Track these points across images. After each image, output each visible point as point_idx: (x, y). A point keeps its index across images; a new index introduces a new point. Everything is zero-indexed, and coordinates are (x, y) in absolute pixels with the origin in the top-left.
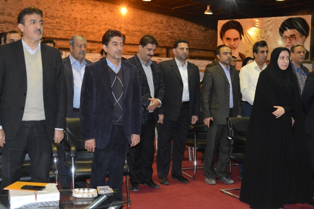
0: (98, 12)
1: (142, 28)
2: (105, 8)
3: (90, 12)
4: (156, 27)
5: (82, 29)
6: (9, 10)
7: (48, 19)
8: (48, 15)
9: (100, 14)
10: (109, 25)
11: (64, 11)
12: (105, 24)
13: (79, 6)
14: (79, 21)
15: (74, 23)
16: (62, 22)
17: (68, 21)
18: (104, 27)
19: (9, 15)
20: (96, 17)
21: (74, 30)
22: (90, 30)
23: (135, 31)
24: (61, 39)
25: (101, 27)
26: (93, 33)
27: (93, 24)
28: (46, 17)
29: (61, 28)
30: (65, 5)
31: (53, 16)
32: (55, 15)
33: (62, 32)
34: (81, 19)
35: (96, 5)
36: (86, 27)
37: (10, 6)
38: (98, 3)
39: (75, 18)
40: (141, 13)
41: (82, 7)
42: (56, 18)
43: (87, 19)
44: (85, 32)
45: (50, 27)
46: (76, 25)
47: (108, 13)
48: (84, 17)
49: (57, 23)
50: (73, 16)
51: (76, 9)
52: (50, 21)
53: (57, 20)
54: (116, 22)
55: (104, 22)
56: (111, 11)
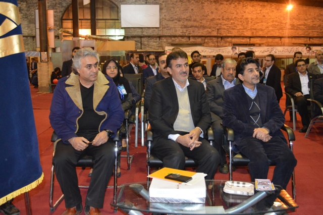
0: (267, 11)
1: (306, 22)
2: (273, 7)
3: (259, 12)
4: (320, 20)
5: (253, 27)
6: (195, 17)
7: (224, 21)
8: (224, 18)
9: (268, 13)
10: (276, 21)
11: (237, 14)
12: (273, 21)
13: (250, 7)
14: (250, 21)
15: (245, 23)
16: (236, 22)
17: (241, 22)
18: (271, 23)
19: (195, 20)
20: (264, 16)
21: (246, 29)
22: (259, 28)
23: (300, 25)
24: (235, 37)
25: (269, 24)
26: (262, 30)
27: (262, 22)
28: (223, 19)
29: (235, 28)
30: (238, 8)
31: (228, 19)
32: (230, 17)
33: (236, 31)
34: (252, 19)
35: (264, 6)
36: (256, 25)
37: (196, 14)
38: (266, 4)
39: (247, 19)
40: (305, 8)
41: (252, 9)
42: (231, 19)
43: (257, 18)
44: (255, 29)
45: (226, 28)
46: (247, 24)
47: (275, 11)
48: (254, 16)
49: (232, 24)
50: (245, 17)
51: (247, 11)
52: (226, 23)
53: (232, 21)
54: (282, 18)
55: (271, 20)
56: (278, 10)
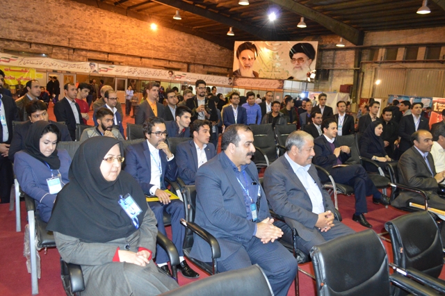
0: (126, 26)
1: (166, 45)
2: (133, 23)
3: (118, 26)
4: (179, 44)
5: (111, 42)
6: (37, 19)
7: (77, 30)
8: (77, 26)
9: (127, 29)
10: (136, 39)
11: (93, 23)
12: (133, 39)
13: (108, 19)
14: (108, 34)
15: (103, 36)
16: (92, 34)
17: (97, 34)
18: (131, 41)
19: (38, 23)
20: (124, 31)
21: (103, 43)
22: (118, 43)
23: (160, 47)
24: (90, 51)
25: (129, 41)
26: (121, 47)
27: (121, 37)
28: (76, 28)
29: (90, 40)
30: (94, 18)
31: (82, 28)
32: (84, 27)
33: (92, 44)
34: (110, 33)
35: (124, 20)
36: (115, 41)
37: (39, 14)
38: (125, 18)
39: (104, 31)
40: (165, 30)
41: (111, 21)
42: (85, 29)
43: (115, 33)
44: (114, 45)
45: (79, 38)
46: (105, 37)
47: (136, 28)
48: (113, 30)
49: (86, 34)
50: (102, 29)
51: (104, 22)
52: (80, 32)
53: (86, 32)
54: (142, 37)
55: (132, 37)
56: (138, 26)
